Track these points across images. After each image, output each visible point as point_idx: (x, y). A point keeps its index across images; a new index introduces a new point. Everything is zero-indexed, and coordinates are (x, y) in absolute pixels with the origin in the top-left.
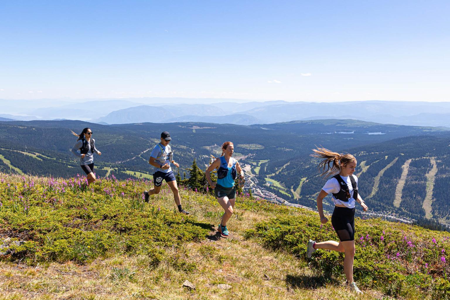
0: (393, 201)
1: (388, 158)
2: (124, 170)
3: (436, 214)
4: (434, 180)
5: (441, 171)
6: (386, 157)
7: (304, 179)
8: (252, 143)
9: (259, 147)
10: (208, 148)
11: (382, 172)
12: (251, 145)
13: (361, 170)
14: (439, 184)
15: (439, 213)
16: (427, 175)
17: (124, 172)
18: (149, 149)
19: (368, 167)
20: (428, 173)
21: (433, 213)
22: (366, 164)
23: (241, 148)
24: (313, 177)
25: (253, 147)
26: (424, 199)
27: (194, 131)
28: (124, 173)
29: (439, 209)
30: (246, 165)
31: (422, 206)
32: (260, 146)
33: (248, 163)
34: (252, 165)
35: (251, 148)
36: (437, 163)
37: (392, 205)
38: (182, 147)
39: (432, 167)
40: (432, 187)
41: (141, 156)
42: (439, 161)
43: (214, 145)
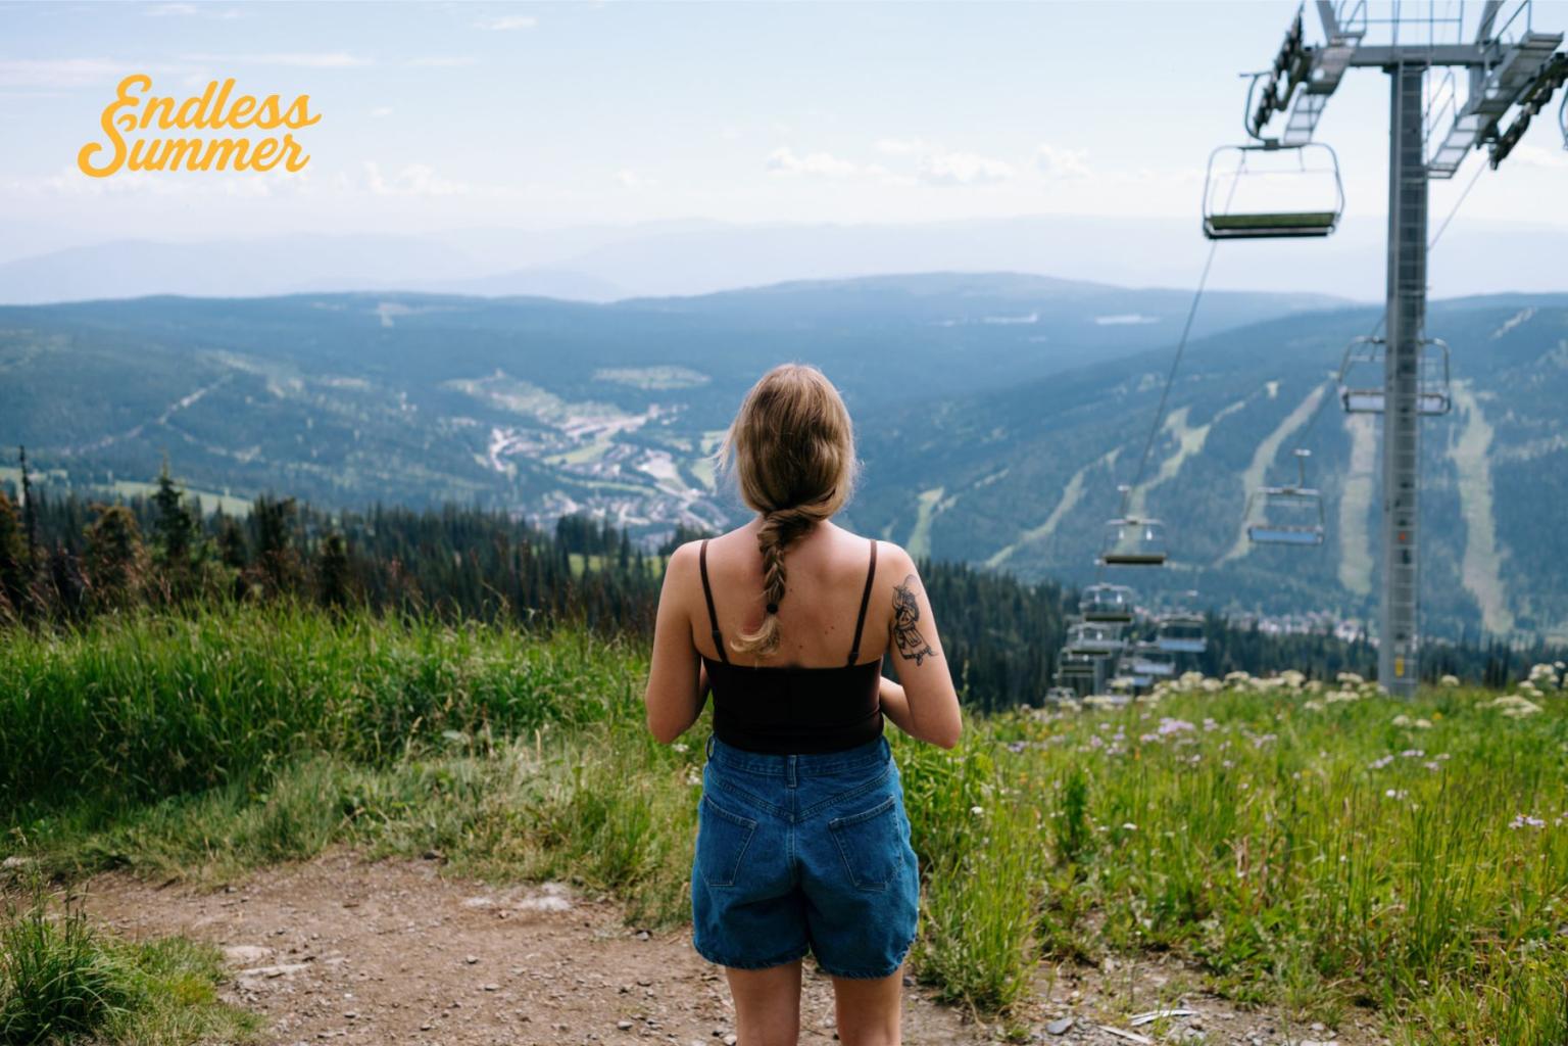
0: (1336, 570)
1: (1280, 389)
2: (103, 480)
3: (1526, 611)
4: (1485, 471)
5: (1507, 435)
6: (1272, 387)
7: (931, 497)
8: (656, 363)
9: (687, 378)
10: (469, 387)
11: (1267, 452)
12: (651, 372)
13: (1177, 446)
14: (1508, 484)
15: (1537, 605)
16: (1451, 452)
17: (101, 489)
18: (203, 392)
19: (1204, 431)
20: (1456, 443)
21: (1513, 606)
22: (1194, 421)
23: (613, 383)
24: (971, 485)
25: (661, 378)
26: (1459, 550)
27: (387, 322)
28: (106, 493)
29: (1533, 589)
30: (649, 452)
31: (1458, 581)
32: (690, 374)
33: (657, 446)
34: (675, 454)
35: (655, 385)
36: (1480, 403)
37: (1338, 585)
38: (357, 383)
39: (1466, 420)
40: (1486, 501)
41: (171, 420)
42: (1487, 396)
43: (493, 373)
